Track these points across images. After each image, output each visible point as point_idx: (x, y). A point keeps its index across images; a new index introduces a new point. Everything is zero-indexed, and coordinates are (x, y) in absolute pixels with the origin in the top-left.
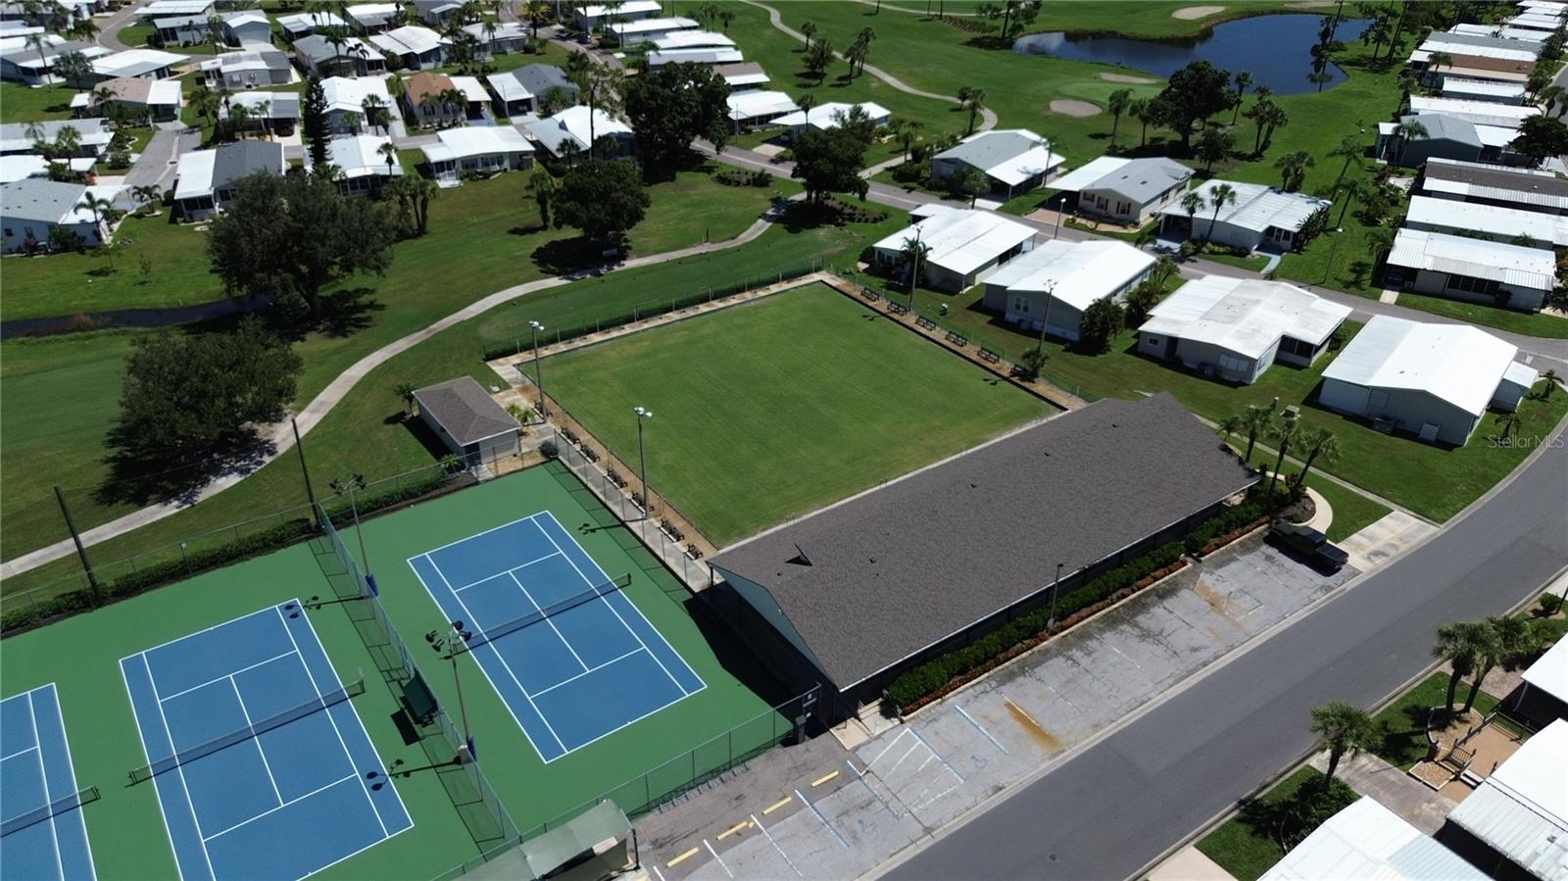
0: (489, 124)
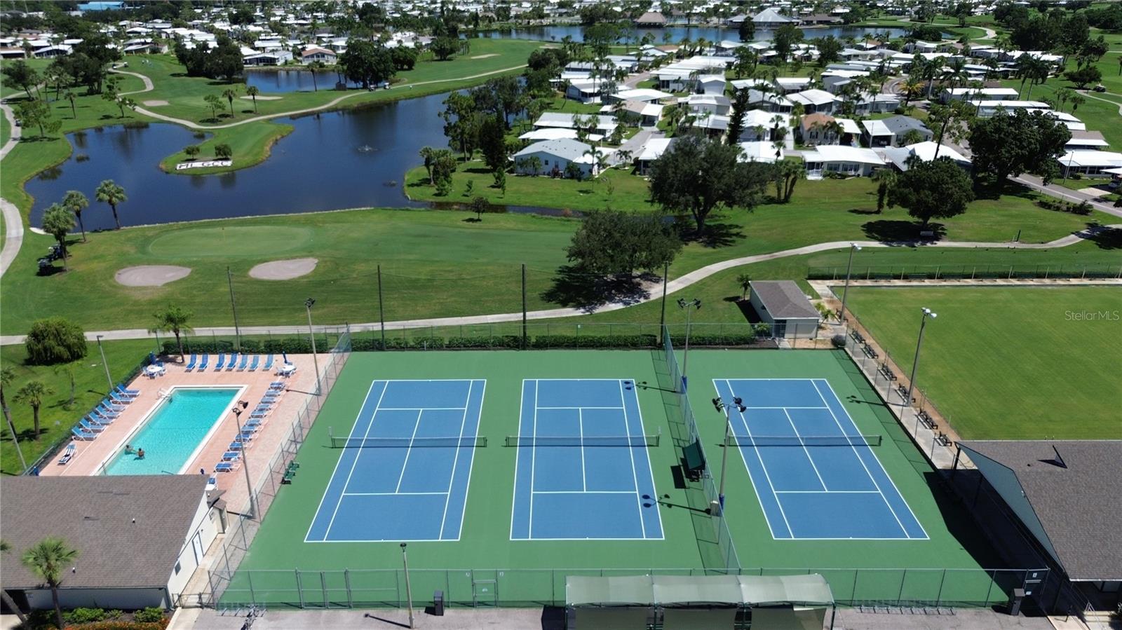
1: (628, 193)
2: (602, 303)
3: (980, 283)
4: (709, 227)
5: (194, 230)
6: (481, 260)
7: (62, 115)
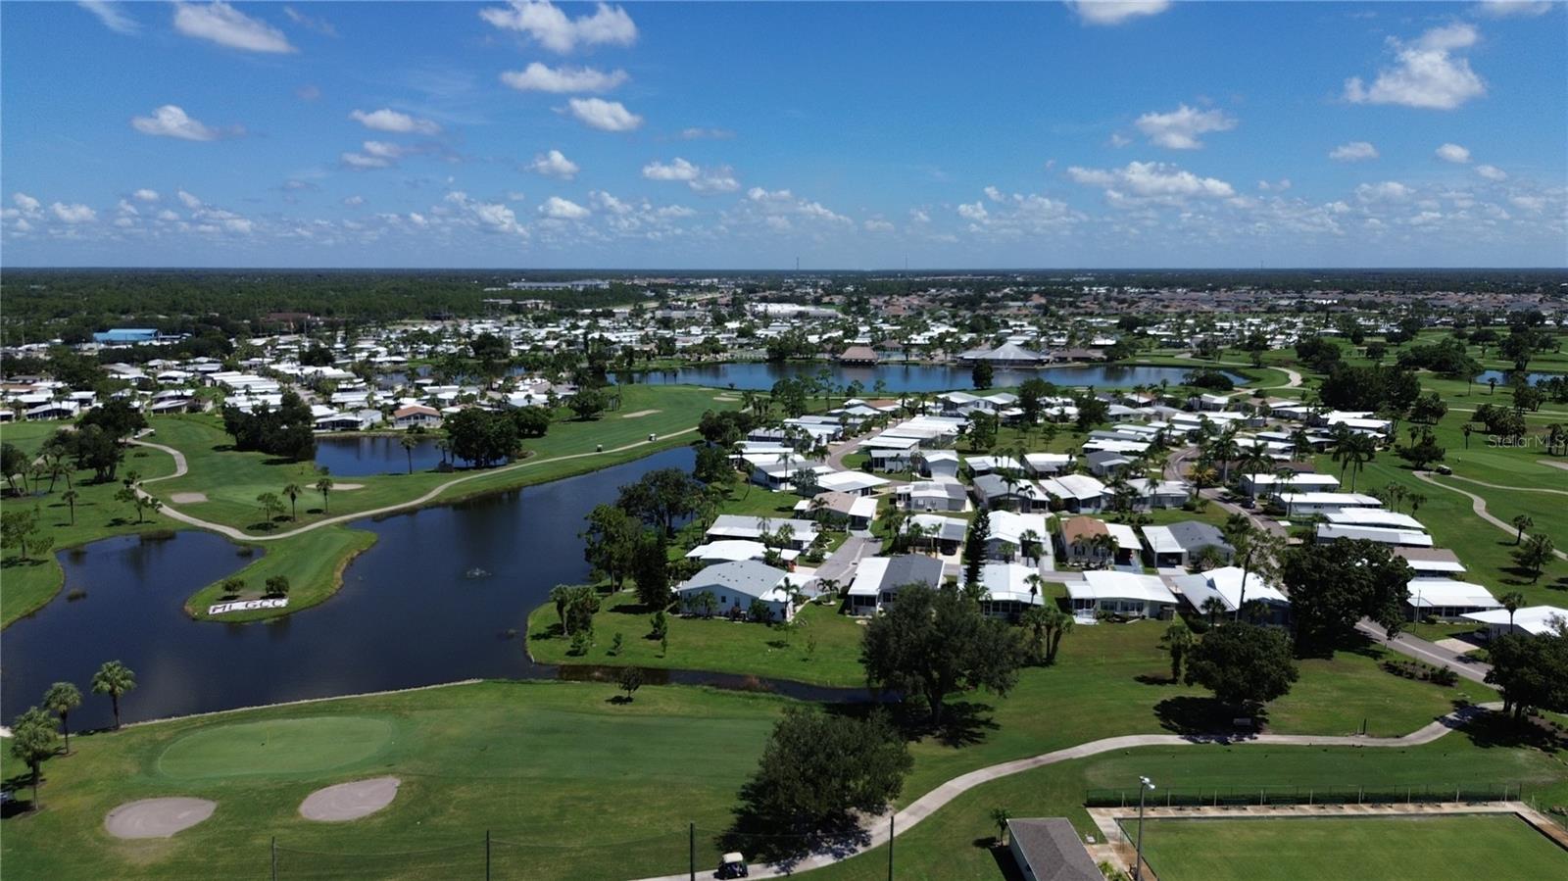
0: (1135, 572)
1: (835, 646)
2: (804, 855)
3: (1322, 812)
4: (948, 707)
5: (226, 727)
6: (631, 777)
7: (54, 518)
